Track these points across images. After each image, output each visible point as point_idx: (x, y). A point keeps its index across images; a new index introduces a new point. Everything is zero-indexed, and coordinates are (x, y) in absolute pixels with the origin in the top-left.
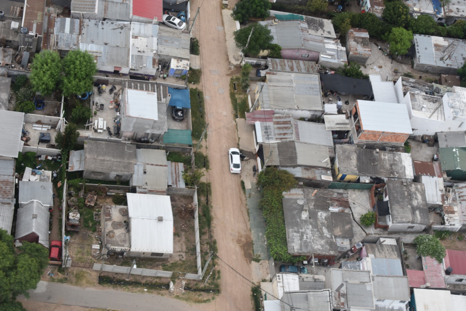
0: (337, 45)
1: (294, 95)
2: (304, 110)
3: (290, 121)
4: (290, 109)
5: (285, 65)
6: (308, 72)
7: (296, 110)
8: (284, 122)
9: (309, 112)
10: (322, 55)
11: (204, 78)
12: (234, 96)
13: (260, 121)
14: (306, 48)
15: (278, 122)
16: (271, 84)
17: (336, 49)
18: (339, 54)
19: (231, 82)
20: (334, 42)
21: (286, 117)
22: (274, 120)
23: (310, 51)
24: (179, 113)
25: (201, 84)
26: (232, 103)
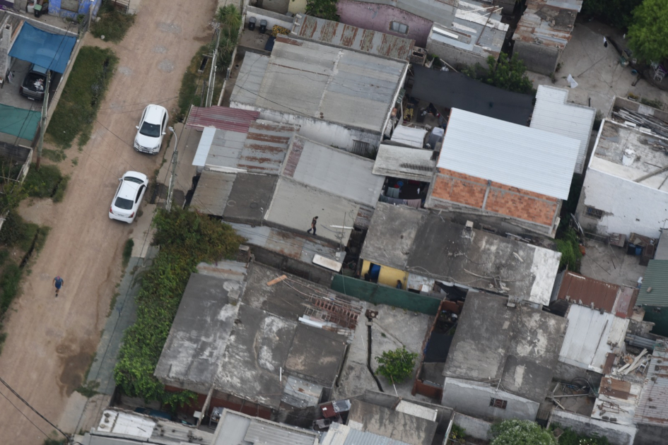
0: (490, 16)
1: (325, 92)
2: (334, 123)
3: (288, 138)
4: (300, 115)
5: (334, 33)
6: (386, 55)
7: (315, 119)
8: (272, 137)
9: (346, 131)
10: (435, 29)
11: (132, 35)
12: (193, 81)
13: (217, 127)
14: (400, 6)
15: (261, 135)
16: (278, 61)
17: (484, 23)
18: (485, 35)
19: (198, 53)
20: (484, 9)
21: (283, 128)
22: (252, 130)
23: (408, 13)
24: (37, 84)
25: (122, 43)
26: (181, 93)
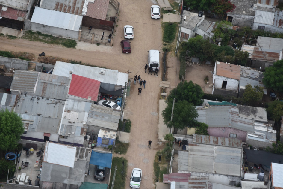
0: (268, 128)
1: (214, 163)
2: (221, 174)
3: (205, 182)
5: (210, 140)
6: (232, 146)
7: (213, 174)
8: (198, 182)
9: (226, 177)
10: (249, 134)
11: (130, 151)
12: (158, 165)
13: (176, 181)
14: (233, 127)
15: (194, 182)
16: (192, 153)
17: (266, 131)
18: (268, 135)
19: (156, 155)
20: (265, 125)
21: (202, 179)
22: (190, 181)
23: (237, 129)
24: (101, 174)
25: (127, 154)
26: (155, 171)
